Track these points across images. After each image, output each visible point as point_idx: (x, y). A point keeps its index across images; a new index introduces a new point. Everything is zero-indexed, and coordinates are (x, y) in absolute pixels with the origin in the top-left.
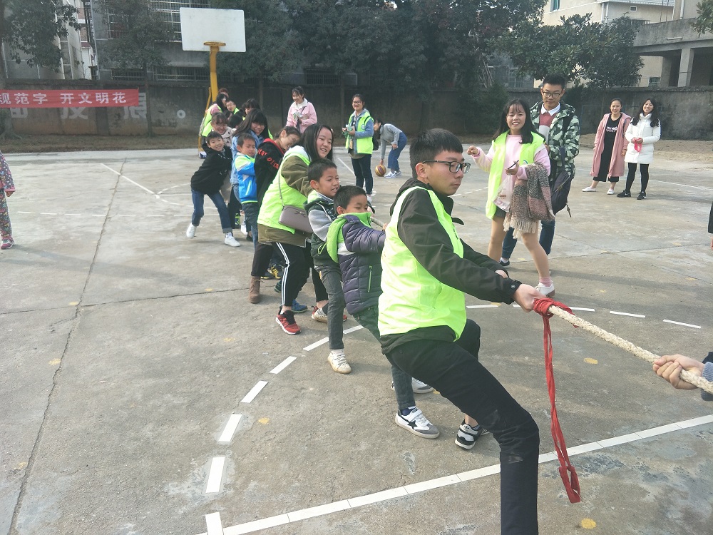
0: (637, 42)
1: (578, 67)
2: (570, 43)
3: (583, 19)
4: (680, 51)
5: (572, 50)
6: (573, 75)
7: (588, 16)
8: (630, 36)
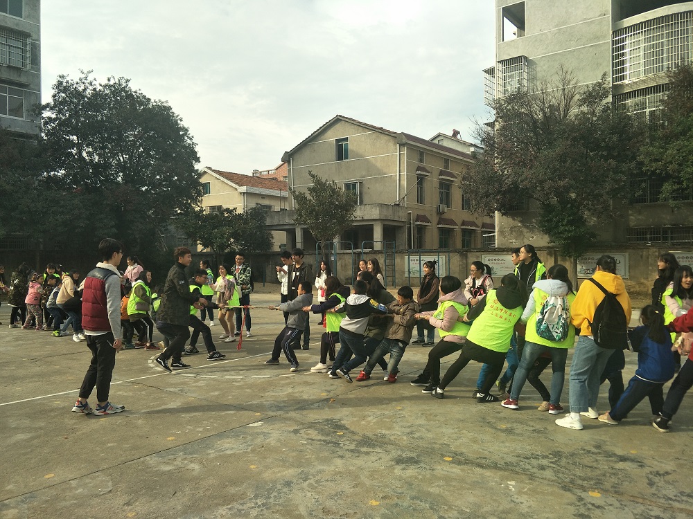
0: (268, 222)
1: (232, 240)
2: (225, 225)
3: (232, 211)
4: (295, 229)
5: (227, 230)
6: (229, 245)
7: (235, 209)
8: (262, 219)
